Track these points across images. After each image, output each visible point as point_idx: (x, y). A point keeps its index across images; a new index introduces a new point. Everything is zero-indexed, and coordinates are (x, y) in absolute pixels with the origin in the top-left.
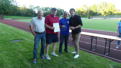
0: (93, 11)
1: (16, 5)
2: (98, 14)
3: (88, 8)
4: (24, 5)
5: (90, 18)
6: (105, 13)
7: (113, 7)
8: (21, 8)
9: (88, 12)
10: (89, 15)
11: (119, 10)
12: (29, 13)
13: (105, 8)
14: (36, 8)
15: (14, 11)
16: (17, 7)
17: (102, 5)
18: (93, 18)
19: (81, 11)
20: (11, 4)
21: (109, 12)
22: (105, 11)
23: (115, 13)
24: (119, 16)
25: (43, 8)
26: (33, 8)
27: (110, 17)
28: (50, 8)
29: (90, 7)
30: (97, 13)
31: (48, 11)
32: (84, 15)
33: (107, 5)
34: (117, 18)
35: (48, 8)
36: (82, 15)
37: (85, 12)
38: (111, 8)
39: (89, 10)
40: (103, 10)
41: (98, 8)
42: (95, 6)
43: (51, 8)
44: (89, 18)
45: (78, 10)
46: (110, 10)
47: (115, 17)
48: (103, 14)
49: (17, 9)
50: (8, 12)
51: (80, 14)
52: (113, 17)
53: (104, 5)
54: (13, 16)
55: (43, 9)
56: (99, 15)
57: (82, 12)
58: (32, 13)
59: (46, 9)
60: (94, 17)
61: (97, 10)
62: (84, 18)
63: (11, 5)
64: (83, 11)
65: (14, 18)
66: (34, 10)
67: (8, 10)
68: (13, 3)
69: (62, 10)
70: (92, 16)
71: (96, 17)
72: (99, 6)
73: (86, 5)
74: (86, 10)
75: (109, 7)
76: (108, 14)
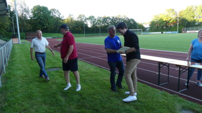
0: (187, 19)
1: (59, 16)
2: (196, 24)
4: (70, 15)
5: (181, 32)
8: (66, 20)
9: (177, 21)
10: (179, 26)
12: (77, 27)
14: (88, 19)
15: (55, 26)
16: (60, 19)
18: (187, 32)
19: (164, 20)
20: (51, 15)
25: (100, 18)
26: (84, 20)
28: (111, 18)
29: (180, 12)
30: (194, 22)
31: (107, 23)
32: (171, 26)
35: (108, 18)
36: (167, 27)
37: (171, 21)
39: (179, 18)
41: (197, 13)
42: (190, 10)
43: (113, 18)
44: (179, 32)
45: (159, 19)
49: (60, 23)
50: (47, 28)
51: (162, 25)
54: (55, 33)
55: (100, 21)
56: (199, 25)
57: (166, 21)
58: (82, 28)
59: (105, 19)
60: (189, 30)
61: (196, 16)
62: (170, 32)
63: (52, 17)
64: (169, 19)
65: (55, 36)
66: (85, 23)
67: (47, 24)
68: (54, 14)
69: (131, 19)
70: (185, 29)
71: (193, 30)
72: (198, 8)
73: (173, 10)
74: (174, 17)
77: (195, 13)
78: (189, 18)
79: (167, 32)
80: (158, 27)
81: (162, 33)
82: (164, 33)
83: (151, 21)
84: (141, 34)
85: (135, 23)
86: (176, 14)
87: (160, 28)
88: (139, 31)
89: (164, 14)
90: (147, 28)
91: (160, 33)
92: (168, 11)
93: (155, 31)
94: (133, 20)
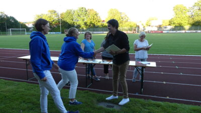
0: (68, 21)
2: (75, 26)
3: (60, 16)
5: (64, 33)
6: (85, 24)
7: (95, 16)
9: (59, 22)
10: (62, 27)
11: (104, 21)
13: (85, 17)
17: (80, 13)
21: (91, 23)
22: (85, 21)
23: (99, 24)
24: (104, 29)
27: (94, 31)
29: (62, 14)
32: (54, 27)
33: (87, 12)
34: (102, 32)
36: (51, 27)
37: (53, 23)
38: (93, 18)
39: (61, 20)
40: (83, 20)
41: (75, 17)
42: (70, 13)
44: (62, 33)
46: (92, 20)
47: (99, 31)
48: (83, 26)
52: (97, 31)
53: (83, 12)
56: (77, 27)
61: (74, 19)
62: (54, 33)
64: (52, 20)
69: (11, 17)
70: (67, 30)
72: (76, 13)
73: (55, 12)
74: (56, 18)
75: (90, 15)
76: (90, 26)
77: (73, 16)
78: (69, 21)
79: (51, 33)
83: (35, 20)
84: (24, 34)
85: (16, 22)
86: (57, 15)
88: (22, 31)
89: (47, 15)
90: (30, 28)
92: (51, 12)
94: (13, 19)
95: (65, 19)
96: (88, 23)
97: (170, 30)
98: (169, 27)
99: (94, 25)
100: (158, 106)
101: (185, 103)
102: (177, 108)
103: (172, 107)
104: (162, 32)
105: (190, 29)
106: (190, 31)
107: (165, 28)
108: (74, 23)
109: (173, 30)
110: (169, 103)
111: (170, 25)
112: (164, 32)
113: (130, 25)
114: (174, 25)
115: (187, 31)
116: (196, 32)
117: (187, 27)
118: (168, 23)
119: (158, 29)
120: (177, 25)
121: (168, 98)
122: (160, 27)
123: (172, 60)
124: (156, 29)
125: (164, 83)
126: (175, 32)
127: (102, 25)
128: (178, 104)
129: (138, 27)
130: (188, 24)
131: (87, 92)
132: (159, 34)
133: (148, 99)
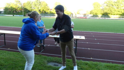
3: (23, 5)
5: (25, 16)
6: (40, 10)
7: (46, 6)
9: (22, 9)
10: (24, 12)
11: (51, 9)
13: (39, 6)
17: (36, 3)
19: (14, 7)
21: (43, 10)
22: (39, 9)
23: (48, 11)
24: (51, 14)
27: (45, 15)
32: (19, 12)
33: (41, 3)
34: (50, 16)
36: (16, 12)
37: (18, 9)
38: (44, 7)
40: (38, 8)
41: (33, 6)
42: (29, 3)
46: (44, 8)
47: (48, 16)
51: (13, 10)
52: (47, 15)
53: (38, 3)
57: (15, 8)
61: (32, 7)
62: (19, 16)
64: (17, 7)
72: (33, 3)
73: (19, 2)
74: (20, 6)
75: (43, 5)
76: (42, 12)
77: (32, 5)
78: (29, 8)
79: (17, 15)
80: (10, 12)
81: (13, 16)
82: (15, 15)
83: (5, 7)
86: (21, 4)
87: (12, 12)
89: (13, 3)
90: (2, 12)
91: (12, 15)
92: (17, 2)
93: (9, 14)
95: (26, 7)
96: (41, 11)
97: (91, 17)
98: (90, 15)
99: (45, 12)
100: (87, 64)
101: (101, 62)
102: (97, 65)
103: (95, 64)
104: (86, 18)
105: (101, 17)
106: (101, 18)
107: (88, 15)
108: (32, 10)
109: (92, 17)
110: (92, 62)
111: (90, 14)
112: (87, 18)
113: (67, 13)
114: (93, 14)
115: (100, 18)
116: (105, 19)
117: (100, 15)
118: (90, 13)
119: (84, 16)
120: (95, 14)
121: (91, 58)
122: (85, 15)
123: (93, 35)
124: (82, 16)
125: (89, 49)
126: (93, 18)
127: (50, 12)
128: (98, 63)
129: (72, 14)
130: (101, 14)
131: (41, 56)
132: (84, 19)
133: (80, 60)
